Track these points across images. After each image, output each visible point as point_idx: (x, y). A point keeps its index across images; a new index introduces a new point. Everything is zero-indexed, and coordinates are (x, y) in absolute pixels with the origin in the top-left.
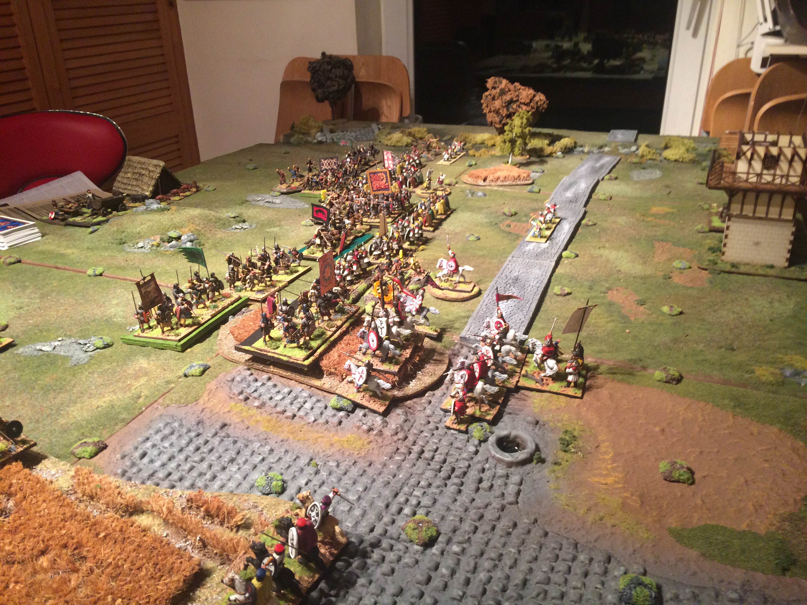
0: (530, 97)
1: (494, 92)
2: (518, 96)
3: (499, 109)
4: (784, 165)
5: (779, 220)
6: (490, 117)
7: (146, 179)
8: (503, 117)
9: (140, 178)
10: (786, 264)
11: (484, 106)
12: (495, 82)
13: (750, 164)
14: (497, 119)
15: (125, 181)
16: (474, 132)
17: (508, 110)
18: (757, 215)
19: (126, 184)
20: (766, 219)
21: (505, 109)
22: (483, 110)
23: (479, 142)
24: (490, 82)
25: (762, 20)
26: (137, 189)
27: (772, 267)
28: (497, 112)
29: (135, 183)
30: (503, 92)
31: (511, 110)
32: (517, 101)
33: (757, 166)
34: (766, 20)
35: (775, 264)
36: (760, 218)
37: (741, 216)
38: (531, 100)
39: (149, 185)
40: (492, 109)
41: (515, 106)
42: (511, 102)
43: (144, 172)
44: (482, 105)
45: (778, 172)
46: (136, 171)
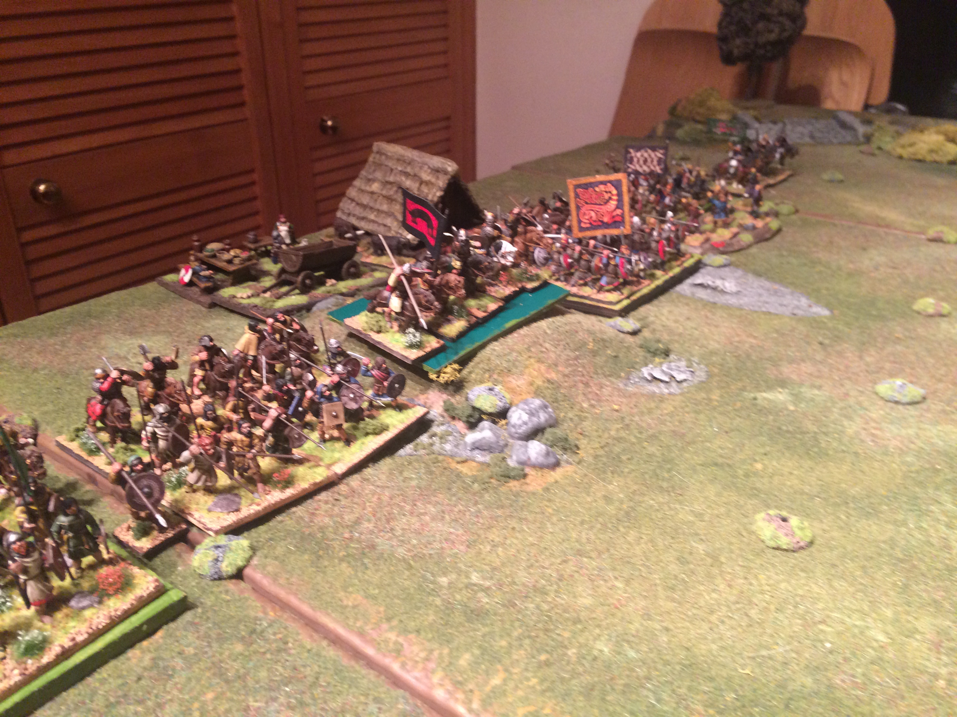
26: (389, 221)
29: (385, 207)
46: (391, 179)
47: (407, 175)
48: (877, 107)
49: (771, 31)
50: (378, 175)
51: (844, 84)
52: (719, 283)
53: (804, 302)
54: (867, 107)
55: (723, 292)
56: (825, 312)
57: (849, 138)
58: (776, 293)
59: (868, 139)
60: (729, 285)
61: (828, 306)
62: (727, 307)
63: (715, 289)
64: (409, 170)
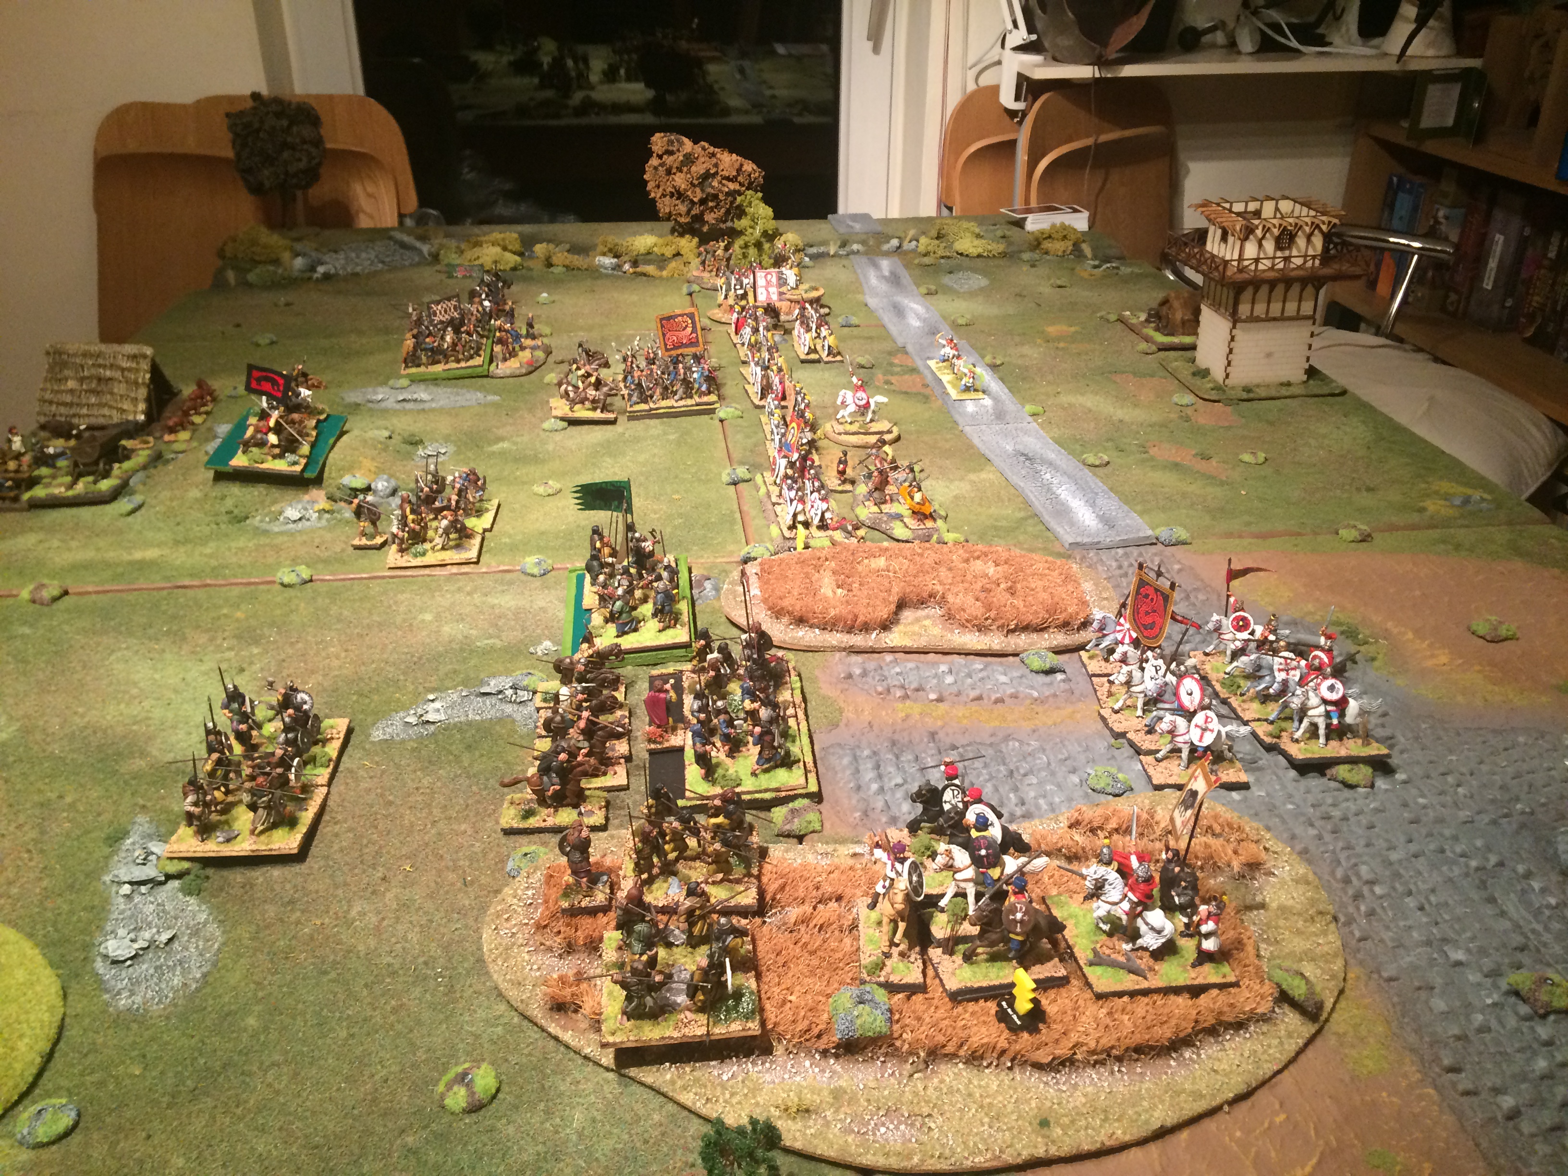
0: (737, 166)
1: (669, 160)
2: (716, 165)
3: (686, 190)
4: (1301, 241)
5: (1298, 317)
6: (665, 206)
7: (120, 389)
8: (692, 202)
9: (103, 387)
10: (1305, 377)
11: (650, 186)
12: (671, 142)
13: (1260, 245)
14: (682, 208)
15: (68, 398)
16: (635, 234)
17: (703, 191)
18: (1271, 315)
19: (71, 405)
20: (1282, 318)
21: (698, 190)
22: (649, 193)
23: (643, 251)
24: (658, 141)
25: (1010, 26)
26: (106, 411)
27: (1288, 384)
28: (679, 195)
29: (93, 400)
30: (689, 160)
31: (710, 190)
32: (717, 173)
33: (1269, 246)
34: (1016, 25)
35: (1293, 380)
36: (1275, 319)
37: (1253, 319)
38: (739, 170)
39: (135, 401)
40: (670, 189)
41: (715, 183)
42: (707, 176)
43: (108, 373)
44: (646, 183)
45: (1295, 252)
46: (86, 373)
47: (104, 367)
48: (411, 216)
49: (300, 160)
50: (67, 372)
51: (370, 196)
52: (415, 396)
53: (479, 395)
54: (401, 216)
55: (422, 401)
56: (497, 398)
57: (417, 259)
58: (458, 394)
59: (435, 258)
60: (424, 396)
61: (495, 393)
62: (432, 410)
63: (415, 400)
64: (101, 361)
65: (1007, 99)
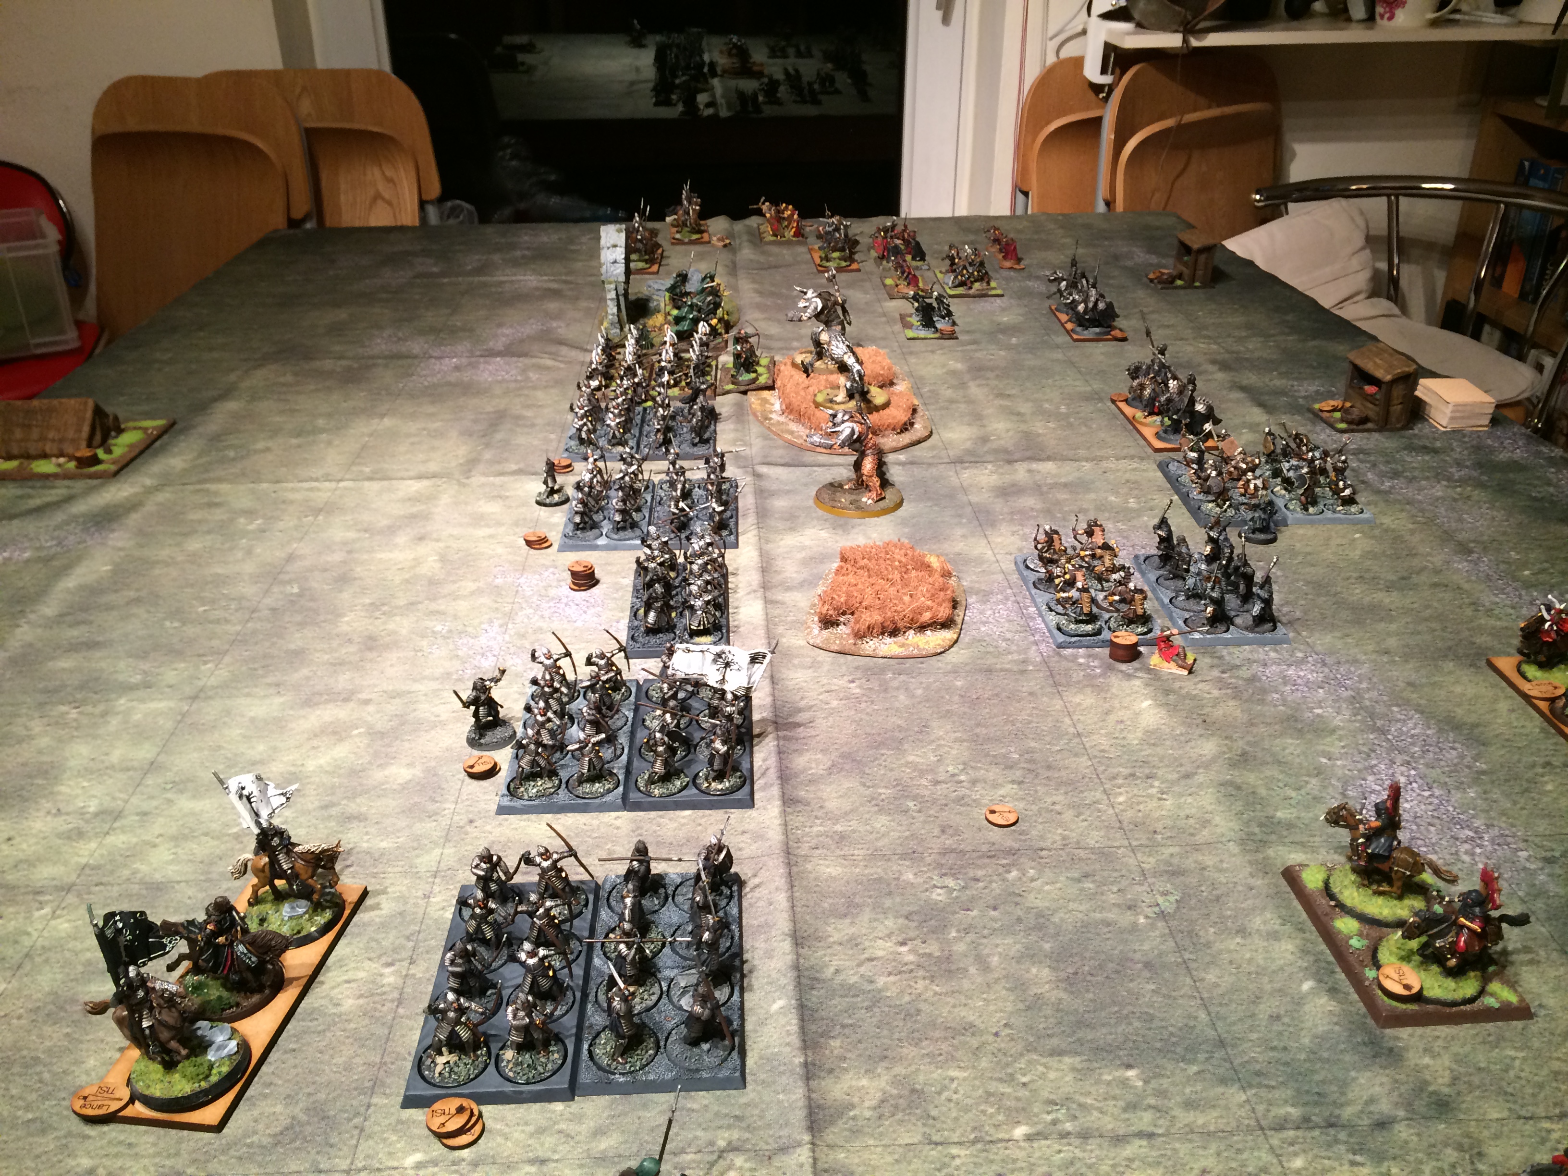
65: (1093, 72)
